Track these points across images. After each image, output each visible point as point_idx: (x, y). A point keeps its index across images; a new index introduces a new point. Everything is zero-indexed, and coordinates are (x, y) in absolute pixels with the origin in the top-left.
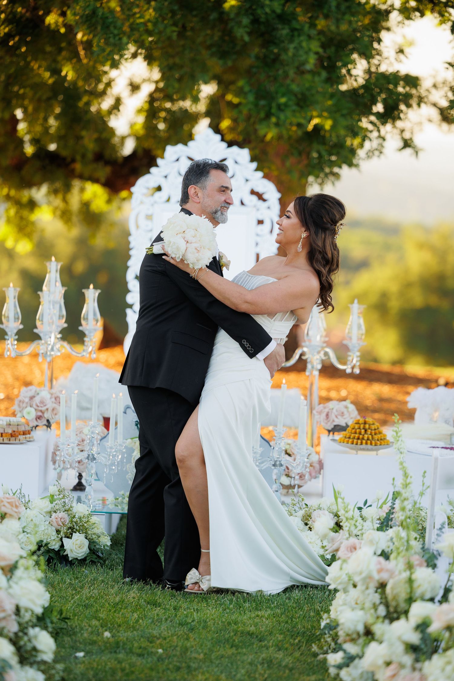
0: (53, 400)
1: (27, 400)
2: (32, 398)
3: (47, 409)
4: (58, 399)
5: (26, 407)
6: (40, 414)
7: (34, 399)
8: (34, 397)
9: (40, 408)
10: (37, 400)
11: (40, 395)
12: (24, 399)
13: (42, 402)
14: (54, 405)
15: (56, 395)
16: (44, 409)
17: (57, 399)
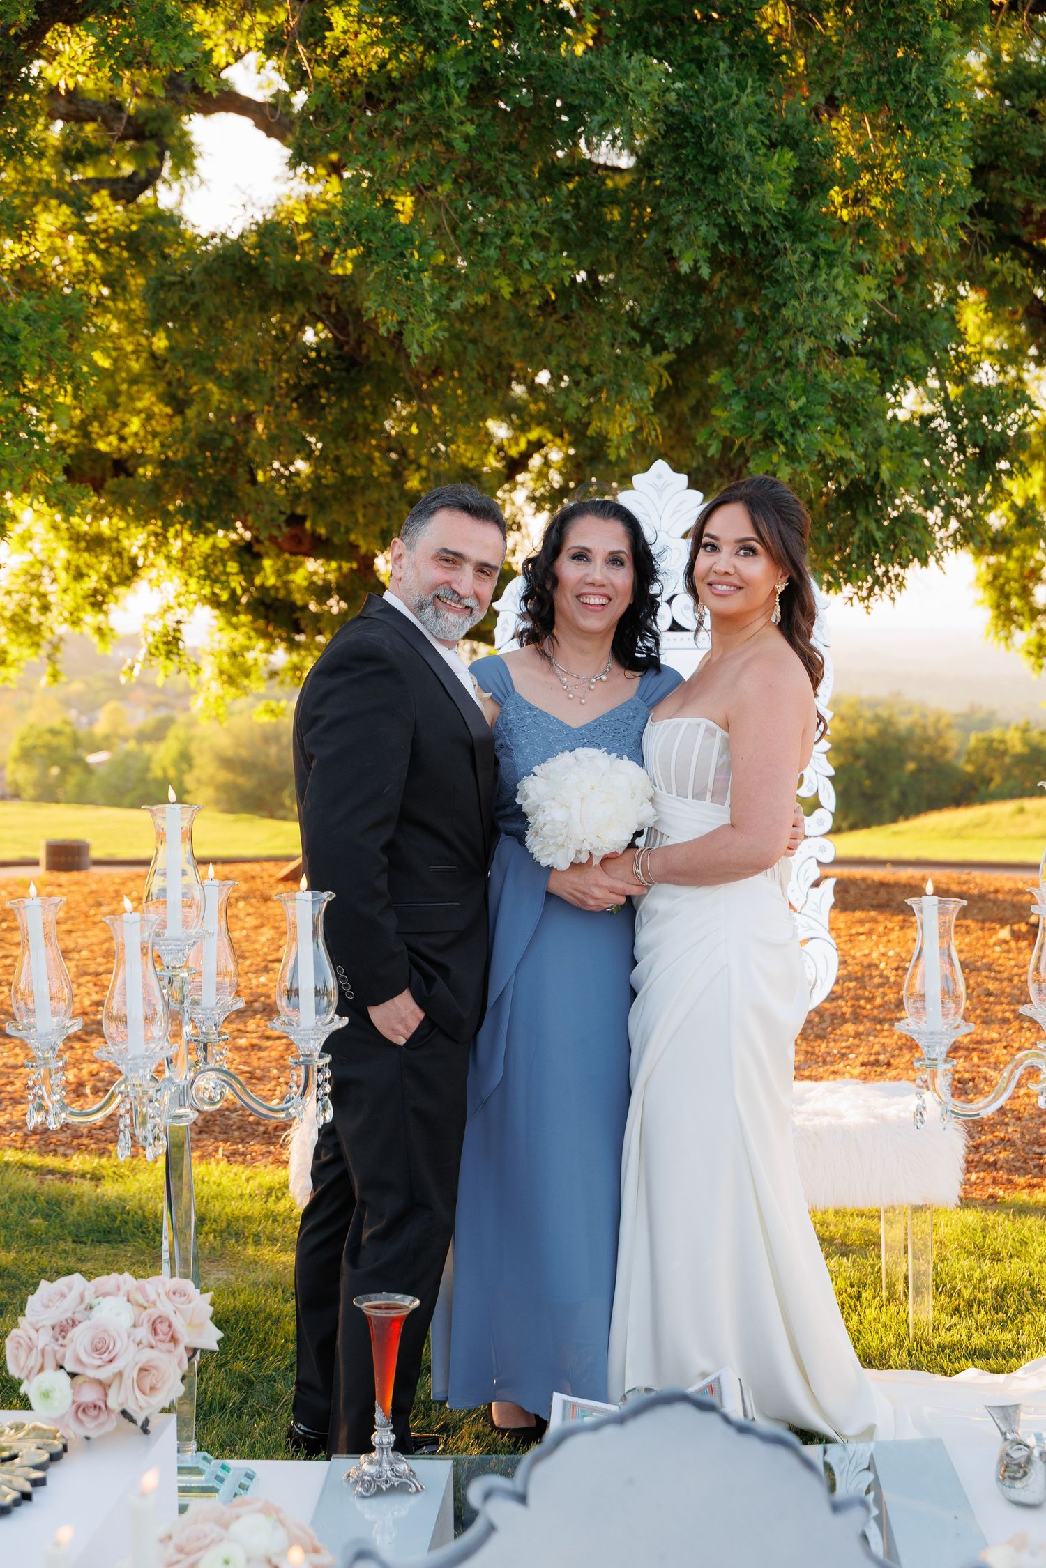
0: (144, 1333)
1: (44, 1339)
2: (63, 1329)
3: (120, 1374)
4: (162, 1328)
5: (41, 1369)
6: (90, 1395)
7: (74, 1333)
8: (74, 1324)
9: (92, 1373)
10: (80, 1338)
11: (95, 1313)
12: (33, 1334)
13: (101, 1347)
14: (147, 1355)
15: (153, 1313)
16: (105, 1374)
17: (159, 1327)
